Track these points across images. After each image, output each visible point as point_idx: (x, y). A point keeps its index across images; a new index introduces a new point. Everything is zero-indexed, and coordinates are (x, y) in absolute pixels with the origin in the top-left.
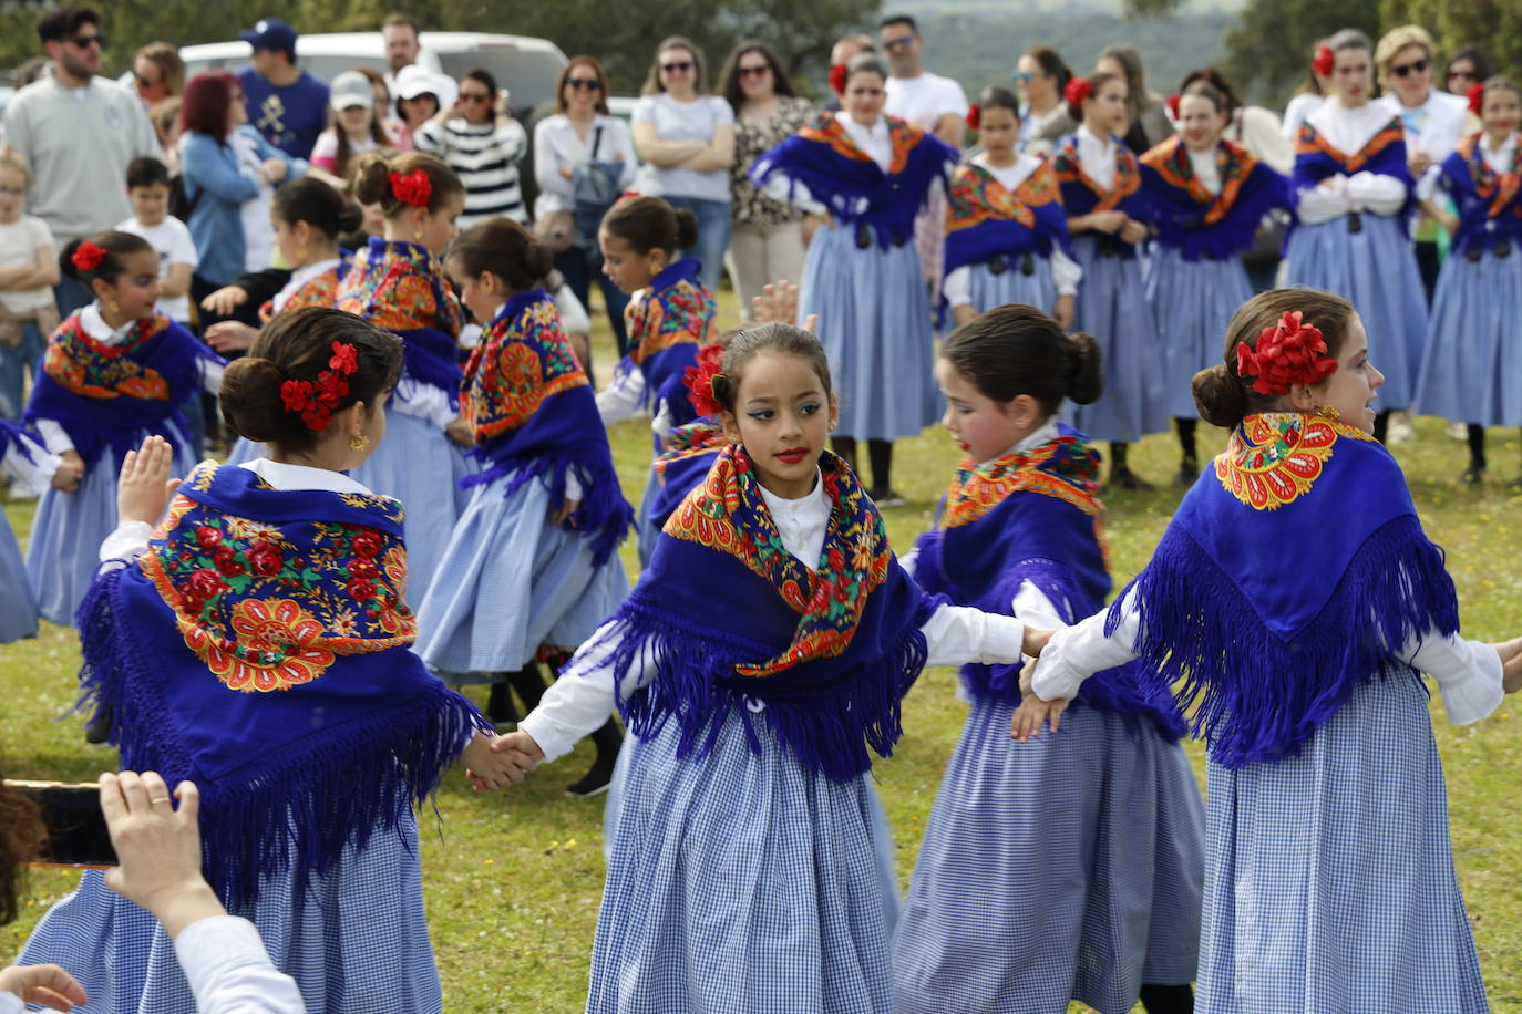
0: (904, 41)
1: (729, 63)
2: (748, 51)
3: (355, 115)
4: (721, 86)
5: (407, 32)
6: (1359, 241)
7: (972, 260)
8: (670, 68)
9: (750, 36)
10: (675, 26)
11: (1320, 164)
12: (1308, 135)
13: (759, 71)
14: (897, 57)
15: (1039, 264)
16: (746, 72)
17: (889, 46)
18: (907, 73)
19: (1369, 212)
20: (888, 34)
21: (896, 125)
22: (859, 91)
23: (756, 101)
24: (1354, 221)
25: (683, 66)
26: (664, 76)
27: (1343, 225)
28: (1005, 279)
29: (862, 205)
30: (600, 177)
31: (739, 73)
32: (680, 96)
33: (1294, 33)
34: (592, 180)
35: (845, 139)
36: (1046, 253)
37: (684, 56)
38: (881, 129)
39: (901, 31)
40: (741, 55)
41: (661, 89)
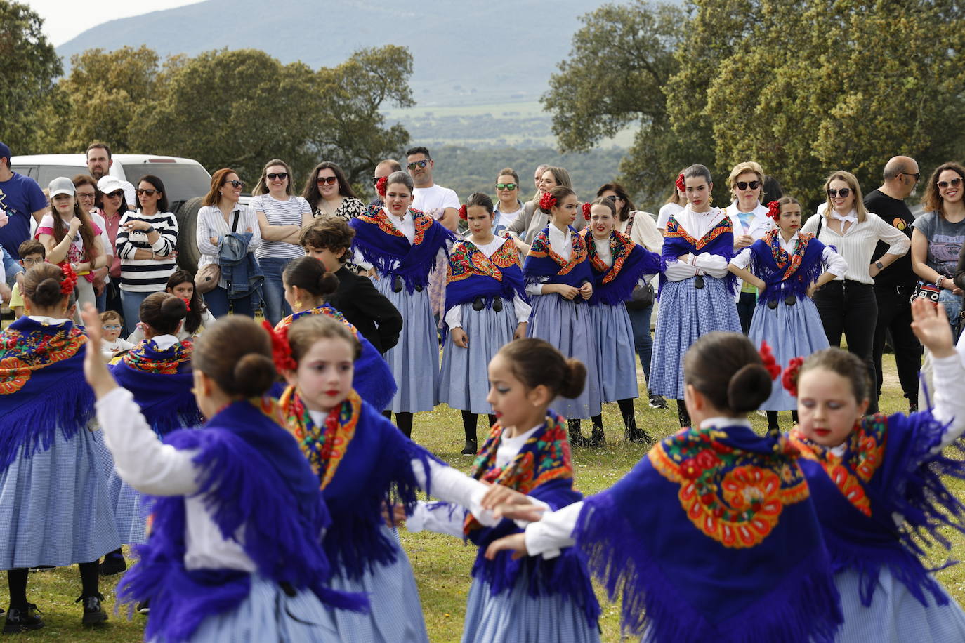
0: (421, 163)
1: (312, 174)
2: (324, 168)
3: (64, 202)
4: (305, 190)
5: (104, 152)
6: (702, 293)
7: (463, 301)
8: (272, 176)
9: (324, 159)
10: (277, 151)
11: (679, 246)
12: (673, 226)
13: (330, 180)
14: (417, 173)
15: (505, 304)
16: (323, 180)
17: (412, 166)
18: (424, 184)
19: (707, 275)
20: (411, 159)
21: (417, 215)
22: (393, 195)
23: (329, 198)
24: (699, 281)
25: (282, 176)
26: (268, 181)
27: (692, 282)
28: (483, 312)
29: (396, 265)
30: (235, 243)
31: (318, 181)
32: (277, 195)
33: (663, 163)
34: (231, 246)
35: (387, 222)
36: (510, 298)
37: (282, 170)
38: (408, 217)
39: (420, 157)
40: (319, 170)
41: (265, 190)
